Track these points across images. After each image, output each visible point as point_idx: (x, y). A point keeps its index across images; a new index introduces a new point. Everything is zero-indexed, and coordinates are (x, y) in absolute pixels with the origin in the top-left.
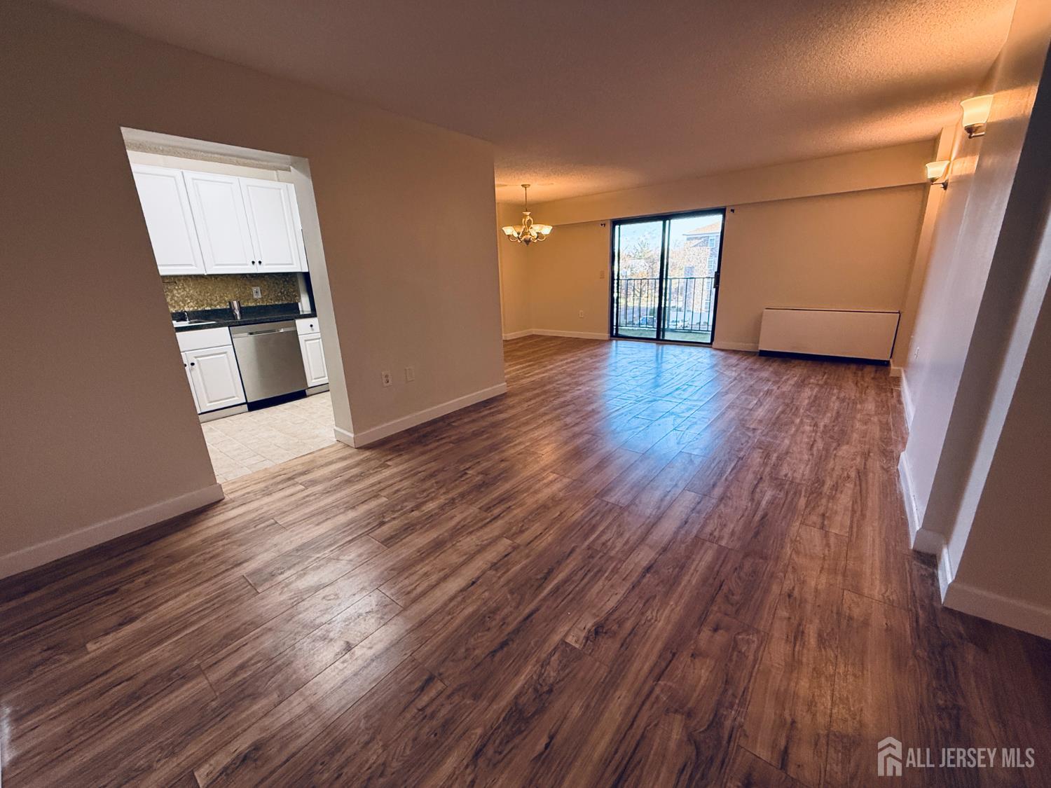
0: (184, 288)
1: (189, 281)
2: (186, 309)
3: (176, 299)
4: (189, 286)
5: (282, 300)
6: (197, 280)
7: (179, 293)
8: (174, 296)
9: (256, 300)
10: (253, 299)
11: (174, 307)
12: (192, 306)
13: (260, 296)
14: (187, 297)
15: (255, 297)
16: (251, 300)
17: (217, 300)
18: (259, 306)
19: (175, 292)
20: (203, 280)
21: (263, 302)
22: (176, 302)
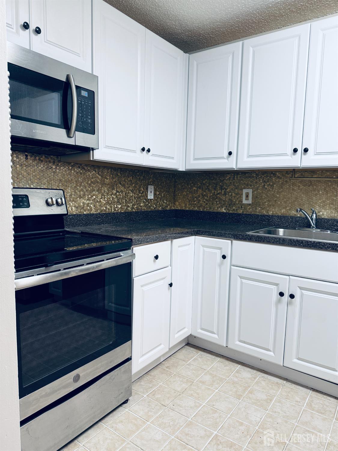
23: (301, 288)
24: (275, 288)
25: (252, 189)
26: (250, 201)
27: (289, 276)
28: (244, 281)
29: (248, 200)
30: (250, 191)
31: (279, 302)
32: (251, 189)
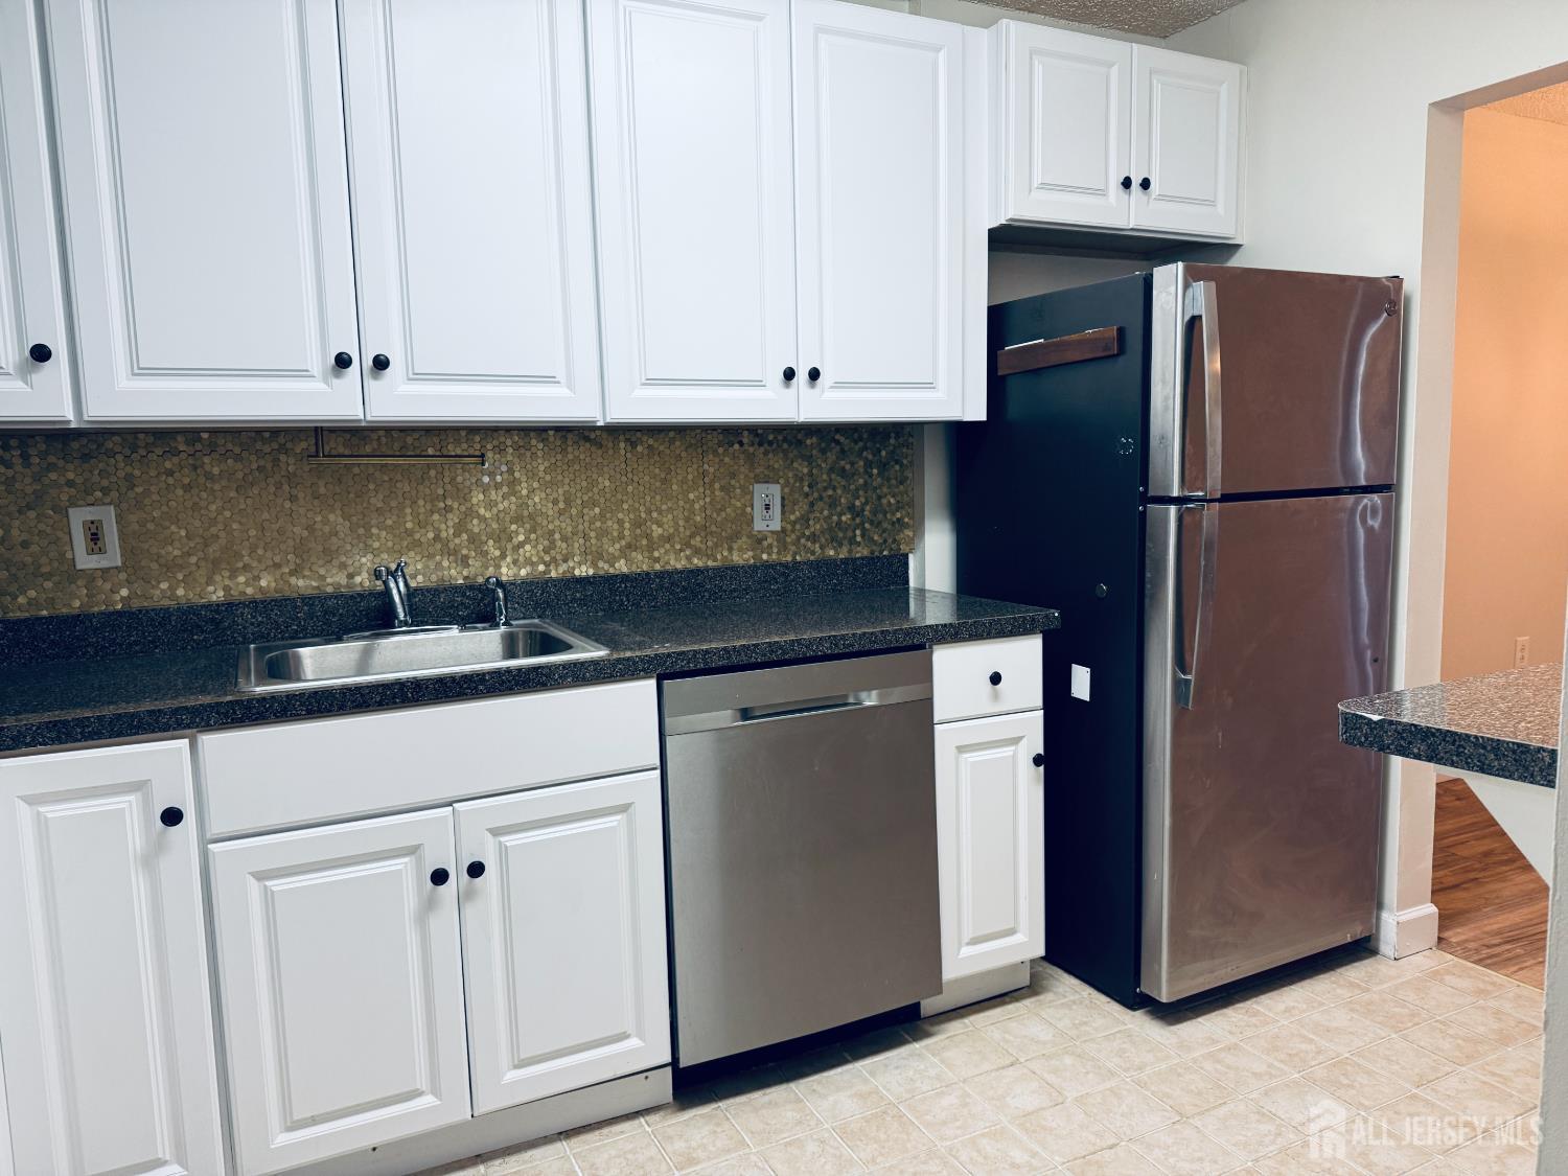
0: (513, 483)
1: (534, 456)
2: (506, 573)
3: (475, 525)
4: (532, 475)
5: (852, 541)
6: (564, 451)
7: (490, 505)
8: (471, 513)
9: (759, 541)
10: (750, 536)
11: (465, 562)
12: (529, 562)
13: (776, 525)
14: (518, 519)
15: (759, 525)
16: (743, 541)
17: (621, 537)
18: (767, 566)
19: (477, 497)
20: (582, 452)
21: (783, 547)
22: (473, 540)
23: (496, 832)
24: (409, 868)
25: (112, 507)
26: (113, 557)
27: (450, 804)
28: (275, 885)
29: (101, 551)
30: (108, 516)
31: (429, 905)
32: (110, 504)
